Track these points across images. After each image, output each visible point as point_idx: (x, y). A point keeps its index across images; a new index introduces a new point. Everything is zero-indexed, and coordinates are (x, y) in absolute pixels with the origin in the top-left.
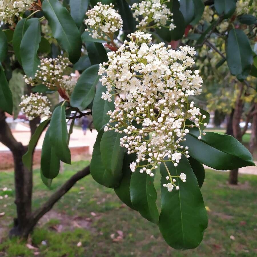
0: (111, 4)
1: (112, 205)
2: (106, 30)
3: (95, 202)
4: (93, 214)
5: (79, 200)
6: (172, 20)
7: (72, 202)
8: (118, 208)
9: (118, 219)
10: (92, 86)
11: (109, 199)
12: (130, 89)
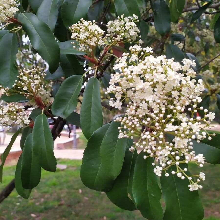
0: (94, 21)
1: (51, 204)
2: (93, 44)
3: (34, 203)
4: (33, 215)
5: (18, 204)
6: (140, 36)
7: (10, 206)
8: (56, 207)
9: (58, 216)
10: (72, 95)
11: (48, 199)
12: (145, 97)
